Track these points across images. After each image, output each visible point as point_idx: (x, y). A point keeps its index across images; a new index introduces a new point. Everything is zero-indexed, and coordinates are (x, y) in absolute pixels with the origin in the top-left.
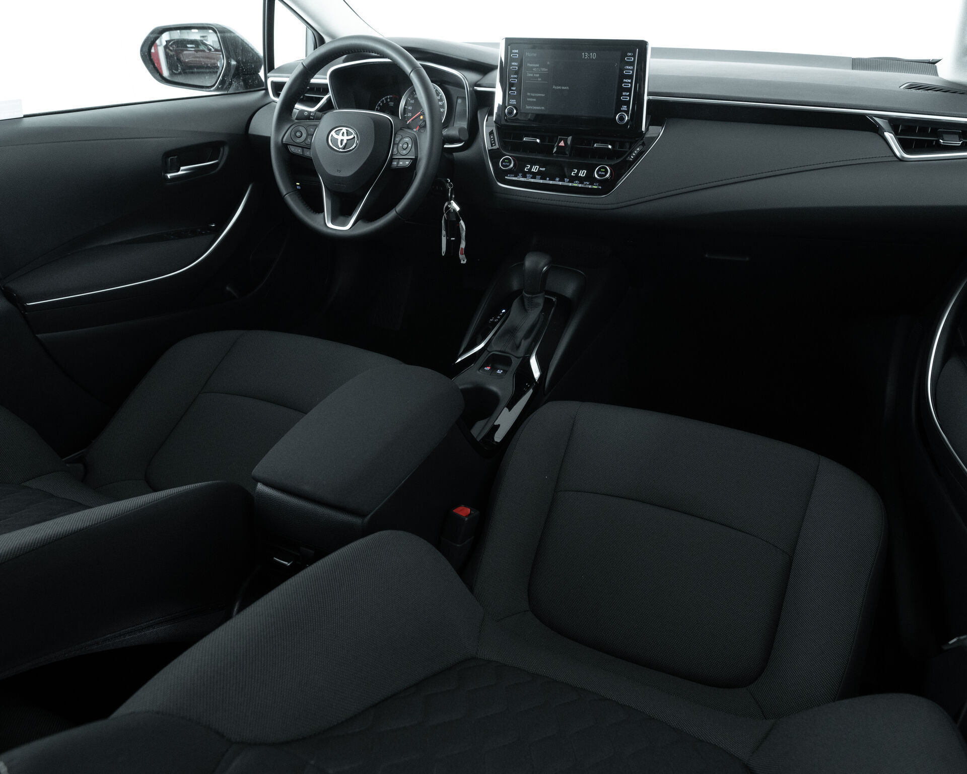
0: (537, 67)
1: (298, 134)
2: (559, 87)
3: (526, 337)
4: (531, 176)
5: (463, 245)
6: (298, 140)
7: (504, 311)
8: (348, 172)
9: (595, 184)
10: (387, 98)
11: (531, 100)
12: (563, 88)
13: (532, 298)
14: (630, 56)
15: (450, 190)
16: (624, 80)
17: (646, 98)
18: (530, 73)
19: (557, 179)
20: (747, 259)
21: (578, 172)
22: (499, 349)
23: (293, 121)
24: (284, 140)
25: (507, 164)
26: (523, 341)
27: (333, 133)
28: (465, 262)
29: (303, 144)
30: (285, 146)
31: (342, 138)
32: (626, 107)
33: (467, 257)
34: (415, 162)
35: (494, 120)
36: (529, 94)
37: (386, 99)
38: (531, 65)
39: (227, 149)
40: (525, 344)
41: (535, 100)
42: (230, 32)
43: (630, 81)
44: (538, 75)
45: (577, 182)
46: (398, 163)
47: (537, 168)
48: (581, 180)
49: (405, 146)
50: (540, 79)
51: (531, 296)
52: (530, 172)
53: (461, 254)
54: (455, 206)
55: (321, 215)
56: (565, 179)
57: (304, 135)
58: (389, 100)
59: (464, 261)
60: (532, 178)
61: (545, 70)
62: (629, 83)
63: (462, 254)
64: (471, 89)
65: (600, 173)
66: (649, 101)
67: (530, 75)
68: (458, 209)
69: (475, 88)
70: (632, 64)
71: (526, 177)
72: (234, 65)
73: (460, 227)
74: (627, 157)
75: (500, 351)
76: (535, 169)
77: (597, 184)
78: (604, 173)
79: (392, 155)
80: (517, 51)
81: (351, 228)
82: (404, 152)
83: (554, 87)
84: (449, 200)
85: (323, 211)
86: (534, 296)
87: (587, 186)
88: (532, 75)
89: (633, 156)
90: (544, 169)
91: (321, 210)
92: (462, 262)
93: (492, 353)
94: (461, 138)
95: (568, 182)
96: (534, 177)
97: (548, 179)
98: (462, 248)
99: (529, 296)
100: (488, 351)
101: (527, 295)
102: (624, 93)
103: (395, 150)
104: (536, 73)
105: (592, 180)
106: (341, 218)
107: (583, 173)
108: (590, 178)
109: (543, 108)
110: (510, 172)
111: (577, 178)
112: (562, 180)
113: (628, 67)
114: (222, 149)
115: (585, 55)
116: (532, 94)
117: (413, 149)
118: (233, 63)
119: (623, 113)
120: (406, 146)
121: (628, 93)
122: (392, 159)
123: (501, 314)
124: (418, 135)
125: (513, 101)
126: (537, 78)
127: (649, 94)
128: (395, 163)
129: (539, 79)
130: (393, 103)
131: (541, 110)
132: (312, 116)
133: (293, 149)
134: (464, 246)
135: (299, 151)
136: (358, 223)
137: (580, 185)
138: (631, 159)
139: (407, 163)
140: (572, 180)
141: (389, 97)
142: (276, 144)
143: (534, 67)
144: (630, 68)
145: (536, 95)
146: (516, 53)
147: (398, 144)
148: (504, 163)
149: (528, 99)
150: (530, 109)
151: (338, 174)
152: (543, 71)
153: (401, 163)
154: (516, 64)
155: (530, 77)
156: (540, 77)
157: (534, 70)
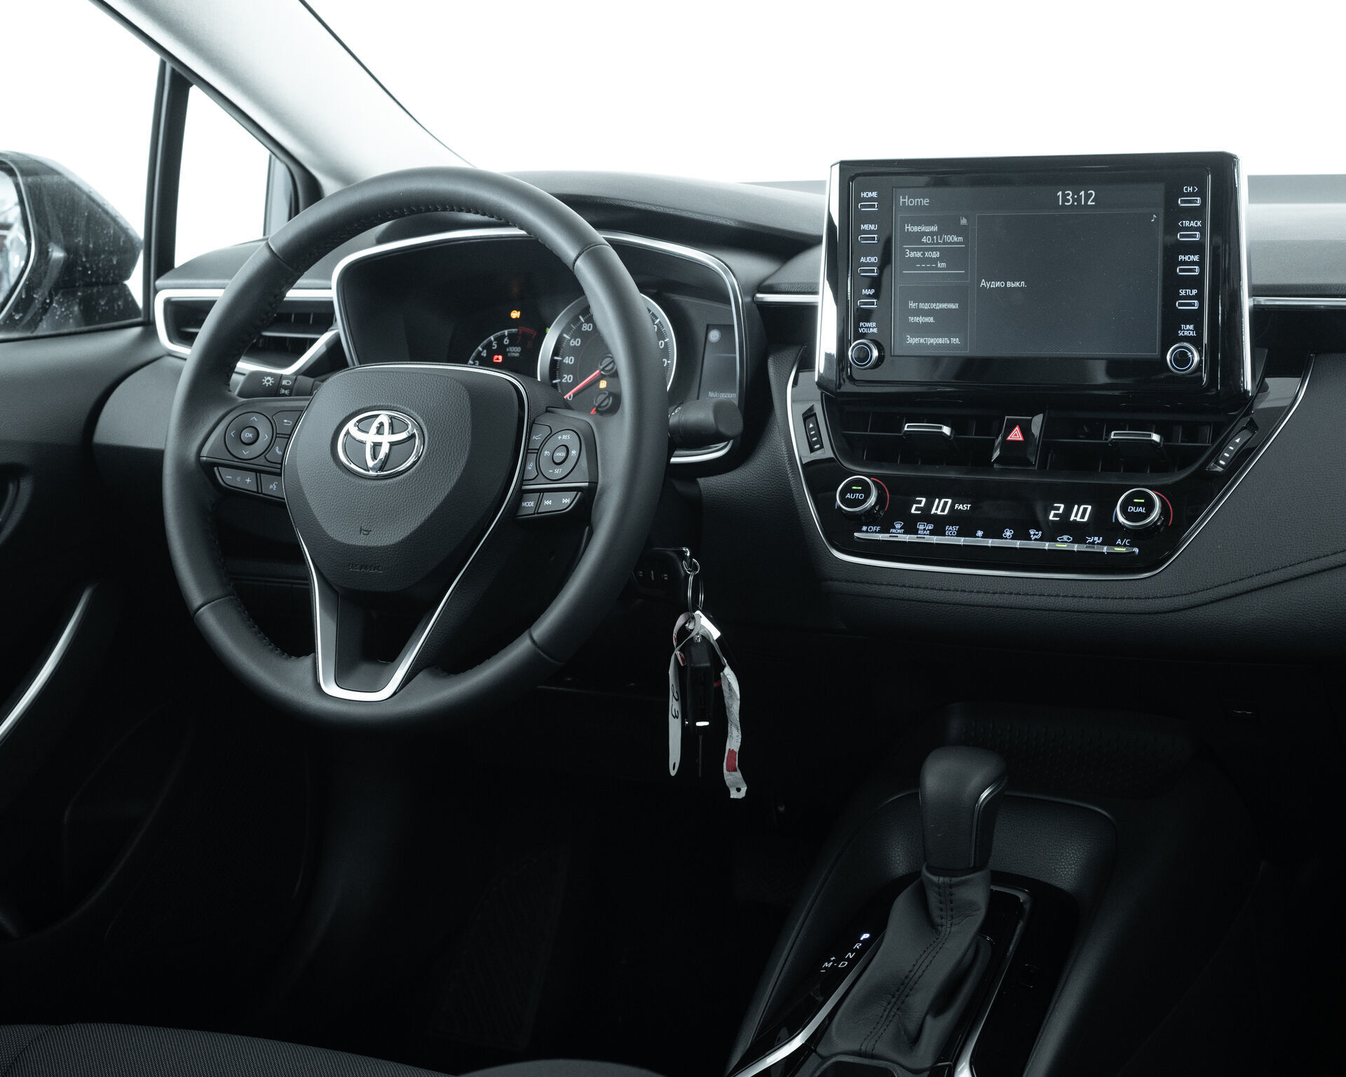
0: (932, 234)
1: (247, 435)
2: (998, 284)
3: (939, 1005)
4: (931, 527)
5: (734, 741)
6: (246, 453)
7: (866, 936)
8: (389, 535)
9: (1119, 541)
10: (503, 336)
11: (921, 319)
12: (1009, 284)
13: (951, 886)
14: (1189, 195)
15: (691, 579)
16: (1181, 257)
17: (1247, 303)
18: (912, 250)
19: (1008, 533)
21: (1068, 511)
22: (855, 1047)
23: (233, 400)
24: (205, 452)
25: (860, 496)
26: (929, 1018)
27: (351, 426)
28: (742, 794)
29: (262, 461)
30: (207, 469)
31: (378, 439)
32: (1191, 327)
33: (746, 778)
34: (588, 498)
35: (816, 379)
36: (912, 305)
37: (501, 339)
38: (916, 229)
39: (26, 486)
40: (935, 1030)
41: (931, 320)
42: (52, 171)
43: (1196, 258)
44: (936, 255)
45: (1065, 537)
46: (538, 504)
47: (946, 503)
48: (1079, 531)
49: (560, 455)
50: (944, 265)
51: (947, 880)
52: (926, 516)
53: (728, 770)
54: (706, 627)
55: (307, 661)
56: (1032, 532)
57: (265, 437)
58: (506, 341)
59: (739, 790)
60: (932, 533)
61: (955, 239)
62: (1193, 263)
63: (732, 769)
64: (748, 299)
65: (1132, 509)
66: (1257, 312)
67: (912, 254)
68: (715, 634)
69: (759, 295)
70: (1196, 213)
71: (915, 532)
72: (58, 260)
73: (725, 688)
74: (1207, 462)
75: (859, 1054)
76: (941, 507)
77: (1126, 541)
78: (1142, 510)
79: (522, 481)
80: (874, 194)
81: (395, 693)
82: (557, 471)
83: (983, 283)
84: (689, 609)
85: (310, 649)
86: (955, 880)
87: (1096, 549)
88: (919, 255)
89: (1224, 459)
90: (967, 507)
91: (308, 648)
92: (734, 795)
93: (834, 1060)
94: (723, 429)
95: (1041, 539)
96: (938, 531)
97: (980, 533)
98: (731, 752)
99: (941, 879)
100: (820, 1056)
101: (935, 879)
102: (1182, 292)
103: (531, 466)
104: (932, 250)
105: (1111, 532)
106: (366, 669)
107: (1081, 514)
108: (1103, 525)
109: (956, 341)
110: (869, 518)
111: (1064, 526)
112: (1021, 534)
113: (1186, 223)
114: (11, 488)
115: (1064, 196)
116: (922, 306)
117: (584, 462)
118: (57, 254)
119: (1186, 344)
120: (563, 454)
121: (1194, 292)
122: (521, 494)
123: (857, 946)
124: (598, 424)
125: (867, 325)
126: (935, 261)
127: (1256, 291)
128: (529, 504)
129: (941, 265)
130: (518, 349)
131: (951, 346)
132: (285, 388)
133: (228, 477)
134: (739, 744)
135: (246, 482)
136: (415, 680)
137: (1076, 547)
138: (1219, 469)
139: (566, 501)
140: (1052, 532)
141: (506, 332)
142: (181, 464)
143: (926, 234)
144: (1193, 224)
145: (934, 306)
146: (872, 199)
147: (538, 452)
148: (848, 496)
149: (911, 319)
150: (918, 345)
151: (360, 541)
152: (951, 243)
153: (548, 503)
154: (872, 227)
155: (916, 260)
156: (941, 259)
157: (924, 240)
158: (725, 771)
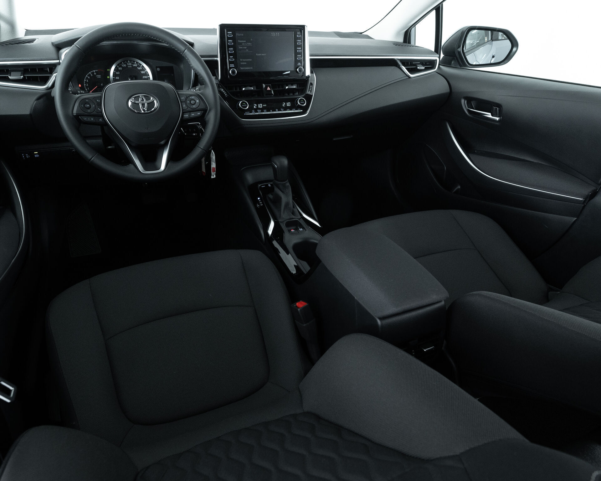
0: (244, 42)
1: (87, 106)
2: (260, 55)
4: (260, 111)
5: (213, 165)
6: (89, 111)
7: (259, 198)
8: (155, 128)
9: (298, 109)
11: (243, 63)
12: (263, 55)
14: (299, 34)
16: (297, 48)
18: (240, 46)
19: (277, 110)
20: (352, 136)
21: (286, 104)
24: (74, 112)
25: (246, 105)
27: (131, 100)
28: (215, 176)
30: (77, 117)
32: (300, 63)
34: (204, 112)
36: (241, 60)
37: (93, 73)
38: (241, 41)
41: (246, 63)
43: (300, 48)
44: (246, 48)
45: (288, 110)
46: (190, 115)
48: (290, 108)
50: (248, 50)
52: (258, 108)
55: (133, 166)
56: (281, 109)
57: (93, 106)
58: (95, 74)
59: (213, 176)
60: (261, 112)
65: (301, 102)
67: (240, 48)
70: (300, 38)
71: (258, 112)
73: (211, 154)
75: (290, 219)
76: (260, 106)
77: (300, 109)
78: (303, 102)
79: (182, 110)
80: (231, 33)
81: (164, 170)
82: (194, 106)
83: (257, 54)
85: (133, 162)
86: (286, 182)
88: (242, 48)
89: (310, 91)
90: (265, 105)
92: (212, 177)
95: (284, 111)
96: (262, 111)
97: (271, 111)
98: (213, 168)
101: (281, 183)
102: (298, 56)
103: (184, 106)
104: (245, 46)
105: (296, 107)
107: (289, 104)
108: (293, 107)
109: (251, 68)
110: (248, 110)
111: (287, 107)
113: (298, 41)
115: (273, 34)
116: (243, 60)
117: (201, 103)
119: (300, 67)
120: (194, 102)
121: (300, 56)
122: (183, 113)
123: (260, 201)
125: (232, 65)
128: (187, 115)
129: (247, 50)
130: (100, 76)
133: (85, 119)
134: (215, 166)
135: (92, 119)
137: (291, 111)
138: (309, 93)
139: (198, 114)
140: (285, 109)
141: (94, 71)
143: (243, 43)
144: (299, 41)
145: (246, 60)
146: (230, 34)
147: (185, 102)
148: (243, 105)
149: (241, 63)
150: (243, 69)
151: (146, 131)
152: (249, 45)
153: (193, 114)
154: (231, 41)
155: (241, 49)
156: (247, 49)
157: (243, 44)
158: (212, 172)
